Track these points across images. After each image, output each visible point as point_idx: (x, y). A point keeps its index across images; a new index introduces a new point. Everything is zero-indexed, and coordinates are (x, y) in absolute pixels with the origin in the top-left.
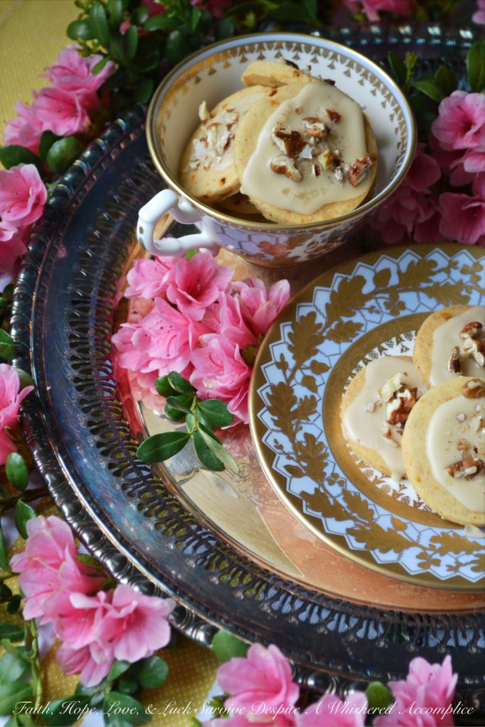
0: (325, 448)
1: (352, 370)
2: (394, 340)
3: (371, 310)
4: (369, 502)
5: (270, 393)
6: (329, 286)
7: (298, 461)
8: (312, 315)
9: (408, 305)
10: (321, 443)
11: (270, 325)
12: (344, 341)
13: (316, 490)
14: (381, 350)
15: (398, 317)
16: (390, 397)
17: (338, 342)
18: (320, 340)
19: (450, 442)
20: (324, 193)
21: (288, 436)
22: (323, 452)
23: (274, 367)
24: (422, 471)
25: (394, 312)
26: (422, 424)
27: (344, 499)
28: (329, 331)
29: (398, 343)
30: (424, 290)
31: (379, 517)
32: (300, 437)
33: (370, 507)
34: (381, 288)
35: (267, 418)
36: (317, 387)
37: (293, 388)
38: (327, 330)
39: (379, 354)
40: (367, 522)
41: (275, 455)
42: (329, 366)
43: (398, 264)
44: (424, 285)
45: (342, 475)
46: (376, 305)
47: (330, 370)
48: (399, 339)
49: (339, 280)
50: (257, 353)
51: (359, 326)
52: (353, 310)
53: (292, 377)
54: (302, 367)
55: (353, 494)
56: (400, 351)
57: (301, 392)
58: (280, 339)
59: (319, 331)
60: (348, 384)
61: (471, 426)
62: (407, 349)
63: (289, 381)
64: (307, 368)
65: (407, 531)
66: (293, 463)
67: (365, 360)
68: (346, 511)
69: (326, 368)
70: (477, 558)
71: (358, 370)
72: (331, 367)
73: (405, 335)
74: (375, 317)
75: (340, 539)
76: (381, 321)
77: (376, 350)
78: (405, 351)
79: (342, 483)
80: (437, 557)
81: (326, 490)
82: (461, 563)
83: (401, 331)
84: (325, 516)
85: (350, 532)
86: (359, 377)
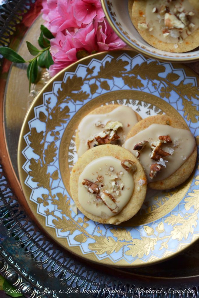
0: (68, 119)
1: (118, 99)
2: (149, 105)
3: (154, 85)
4: (57, 156)
5: (71, 78)
7: (49, 114)
8: (127, 63)
9: (170, 98)
10: (69, 116)
11: (104, 50)
12: (129, 86)
13: (42, 132)
14: (140, 104)
16: (108, 129)
17: (126, 83)
18: (119, 76)
19: (97, 172)
21: (58, 101)
22: (65, 120)
23: (85, 69)
24: (78, 170)
25: (162, 96)
26: (97, 155)
27: (49, 146)
28: (126, 76)
29: (149, 108)
30: (184, 100)
31: (53, 165)
32: (63, 106)
33: (55, 158)
34: (168, 81)
35: (57, 87)
36: (95, 92)
37: (84, 84)
38: (126, 75)
39: (136, 104)
40: (45, 162)
41: (42, 103)
42: (111, 88)
43: (185, 79)
44: (186, 97)
45: (61, 135)
46: (158, 85)
47: (109, 91)
48: (151, 107)
50: (86, 56)
51: (142, 85)
52: (146, 77)
53: (89, 79)
54: (98, 79)
55: (55, 147)
56: (146, 112)
57: (86, 88)
58: (101, 60)
59: (123, 72)
60: (110, 103)
61: (112, 176)
62: (150, 114)
63: (85, 79)
64: (100, 81)
65: (54, 181)
66: (46, 113)
67: (128, 101)
68: (42, 151)
69: (108, 89)
70: (61, 218)
71: (121, 102)
72: (111, 90)
73: (155, 108)
74: (152, 89)
75: (24, 159)
76: (153, 93)
77: (137, 102)
78: (148, 114)
79: (56, 139)
80: (50, 202)
81: (46, 135)
82: (53, 213)
83: (156, 105)
84: (31, 145)
85: (32, 160)
86: (112, 107)
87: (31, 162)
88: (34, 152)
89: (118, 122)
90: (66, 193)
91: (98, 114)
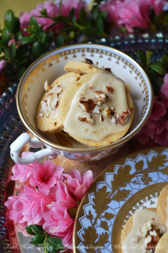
1: (126, 216)
2: (147, 198)
3: (135, 183)
5: (84, 233)
6: (113, 172)
8: (105, 188)
9: (153, 179)
11: (83, 195)
12: (122, 200)
14: (141, 204)
15: (148, 185)
16: (146, 234)
17: (118, 201)
18: (109, 201)
20: (107, 130)
23: (86, 218)
25: (146, 183)
28: (114, 196)
29: (149, 199)
30: (161, 171)
34: (139, 171)
36: (108, 227)
37: (96, 229)
38: (113, 195)
39: (139, 206)
42: (114, 215)
43: (147, 158)
44: (160, 168)
46: (137, 180)
47: (115, 217)
48: (149, 198)
49: (118, 168)
50: (77, 211)
51: (129, 192)
52: (125, 184)
53: (95, 223)
54: (100, 217)
56: (150, 204)
57: (100, 231)
58: (89, 202)
59: (109, 196)
60: (124, 224)
62: (154, 203)
63: (93, 225)
64: (103, 217)
67: (132, 210)
69: (113, 216)
71: (129, 216)
72: (115, 215)
73: (152, 195)
74: (137, 186)
76: (140, 188)
77: (138, 204)
78: (153, 204)
83: (150, 193)
86: (129, 221)
89: (146, 224)
91: (127, 235)
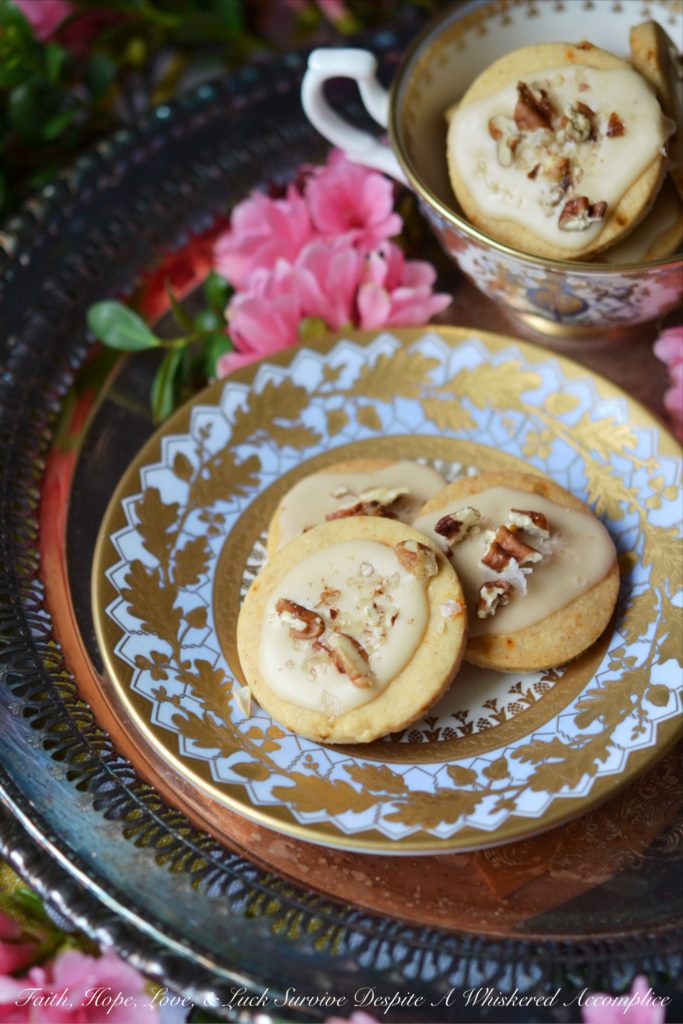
0: (254, 489)
4: (211, 574)
5: (277, 383)
7: (202, 465)
8: (434, 363)
10: (256, 483)
12: (433, 423)
13: (176, 506)
17: (427, 418)
18: (408, 394)
19: (322, 579)
21: (233, 436)
22: (247, 489)
23: (318, 366)
24: (268, 583)
27: (189, 544)
28: (432, 398)
31: (193, 592)
32: (244, 452)
33: (202, 578)
35: (236, 398)
36: (339, 432)
38: (432, 394)
40: (172, 581)
41: (186, 433)
42: (384, 428)
43: (595, 405)
45: (228, 526)
47: (378, 434)
51: (471, 424)
53: (327, 396)
54: (352, 399)
55: (207, 550)
58: (364, 347)
63: (317, 394)
64: (356, 404)
65: (193, 631)
66: (194, 461)
67: (430, 463)
68: (169, 551)
69: (377, 427)
70: (201, 717)
72: (384, 431)
74: (501, 435)
75: (112, 556)
76: (502, 444)
79: (214, 531)
80: (172, 674)
81: (185, 516)
82: (179, 702)
84: (139, 528)
85: (136, 565)
87: (132, 568)
88: (146, 545)
89: (392, 488)
90: (222, 664)
91: (343, 475)
